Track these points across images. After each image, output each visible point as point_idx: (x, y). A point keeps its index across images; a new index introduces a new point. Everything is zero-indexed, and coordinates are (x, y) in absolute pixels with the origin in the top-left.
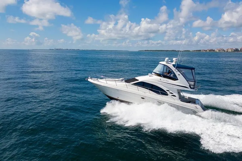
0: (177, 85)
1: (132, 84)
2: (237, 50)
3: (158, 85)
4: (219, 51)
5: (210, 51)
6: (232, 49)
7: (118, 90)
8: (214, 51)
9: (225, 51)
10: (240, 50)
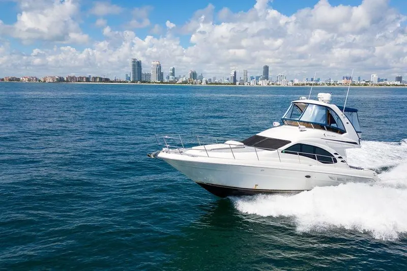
0: (347, 142)
1: (282, 152)
2: (61, 80)
3: (322, 145)
4: (29, 80)
5: (10, 80)
6: (53, 78)
7: (262, 169)
8: (18, 80)
9: (40, 81)
10: (65, 79)
